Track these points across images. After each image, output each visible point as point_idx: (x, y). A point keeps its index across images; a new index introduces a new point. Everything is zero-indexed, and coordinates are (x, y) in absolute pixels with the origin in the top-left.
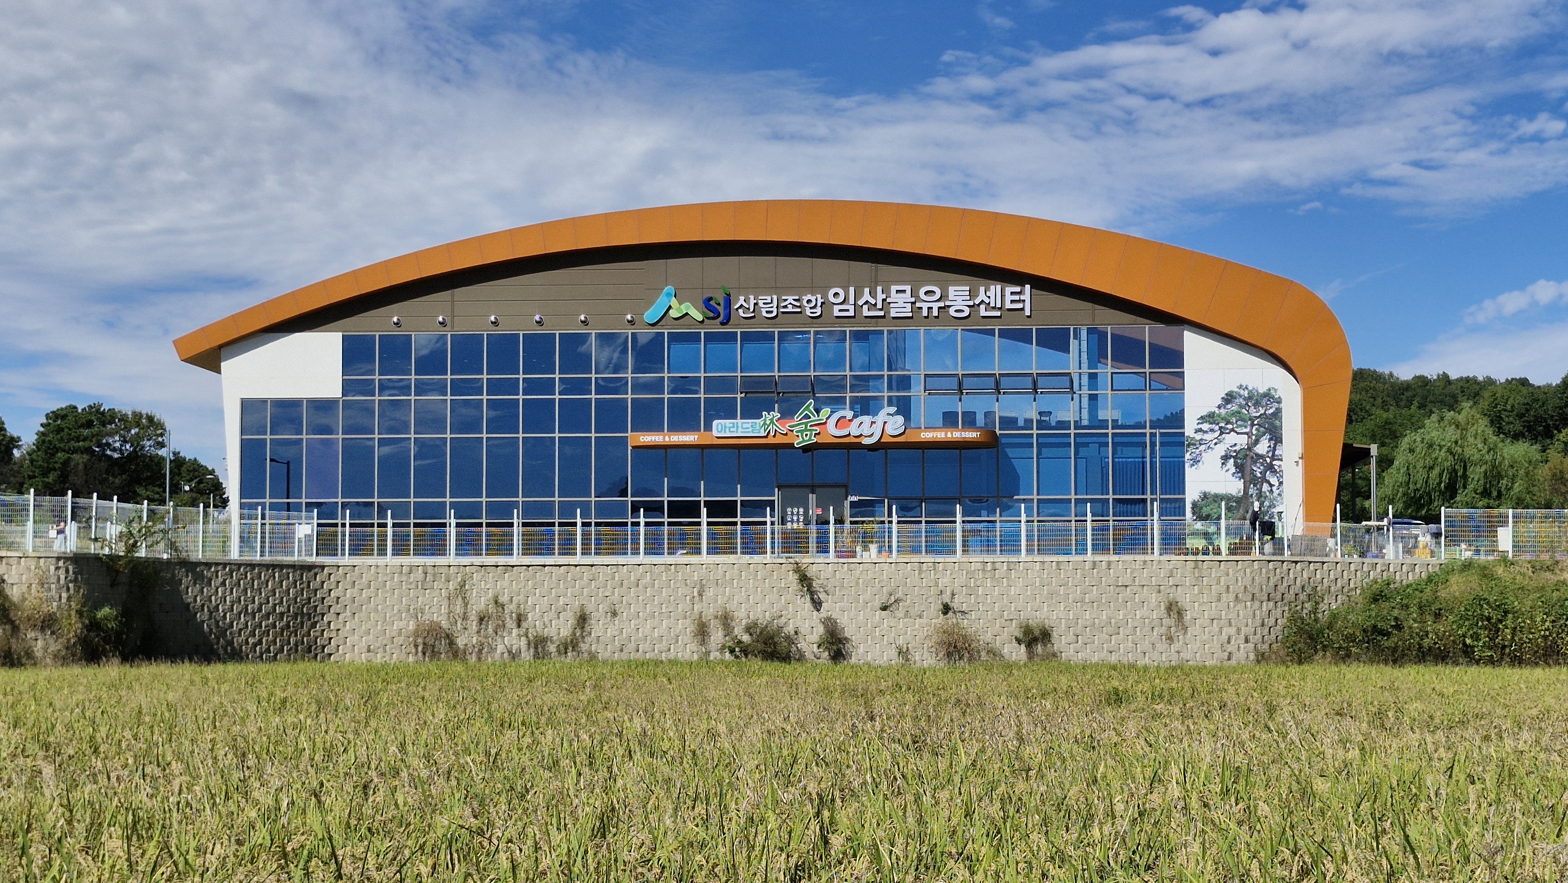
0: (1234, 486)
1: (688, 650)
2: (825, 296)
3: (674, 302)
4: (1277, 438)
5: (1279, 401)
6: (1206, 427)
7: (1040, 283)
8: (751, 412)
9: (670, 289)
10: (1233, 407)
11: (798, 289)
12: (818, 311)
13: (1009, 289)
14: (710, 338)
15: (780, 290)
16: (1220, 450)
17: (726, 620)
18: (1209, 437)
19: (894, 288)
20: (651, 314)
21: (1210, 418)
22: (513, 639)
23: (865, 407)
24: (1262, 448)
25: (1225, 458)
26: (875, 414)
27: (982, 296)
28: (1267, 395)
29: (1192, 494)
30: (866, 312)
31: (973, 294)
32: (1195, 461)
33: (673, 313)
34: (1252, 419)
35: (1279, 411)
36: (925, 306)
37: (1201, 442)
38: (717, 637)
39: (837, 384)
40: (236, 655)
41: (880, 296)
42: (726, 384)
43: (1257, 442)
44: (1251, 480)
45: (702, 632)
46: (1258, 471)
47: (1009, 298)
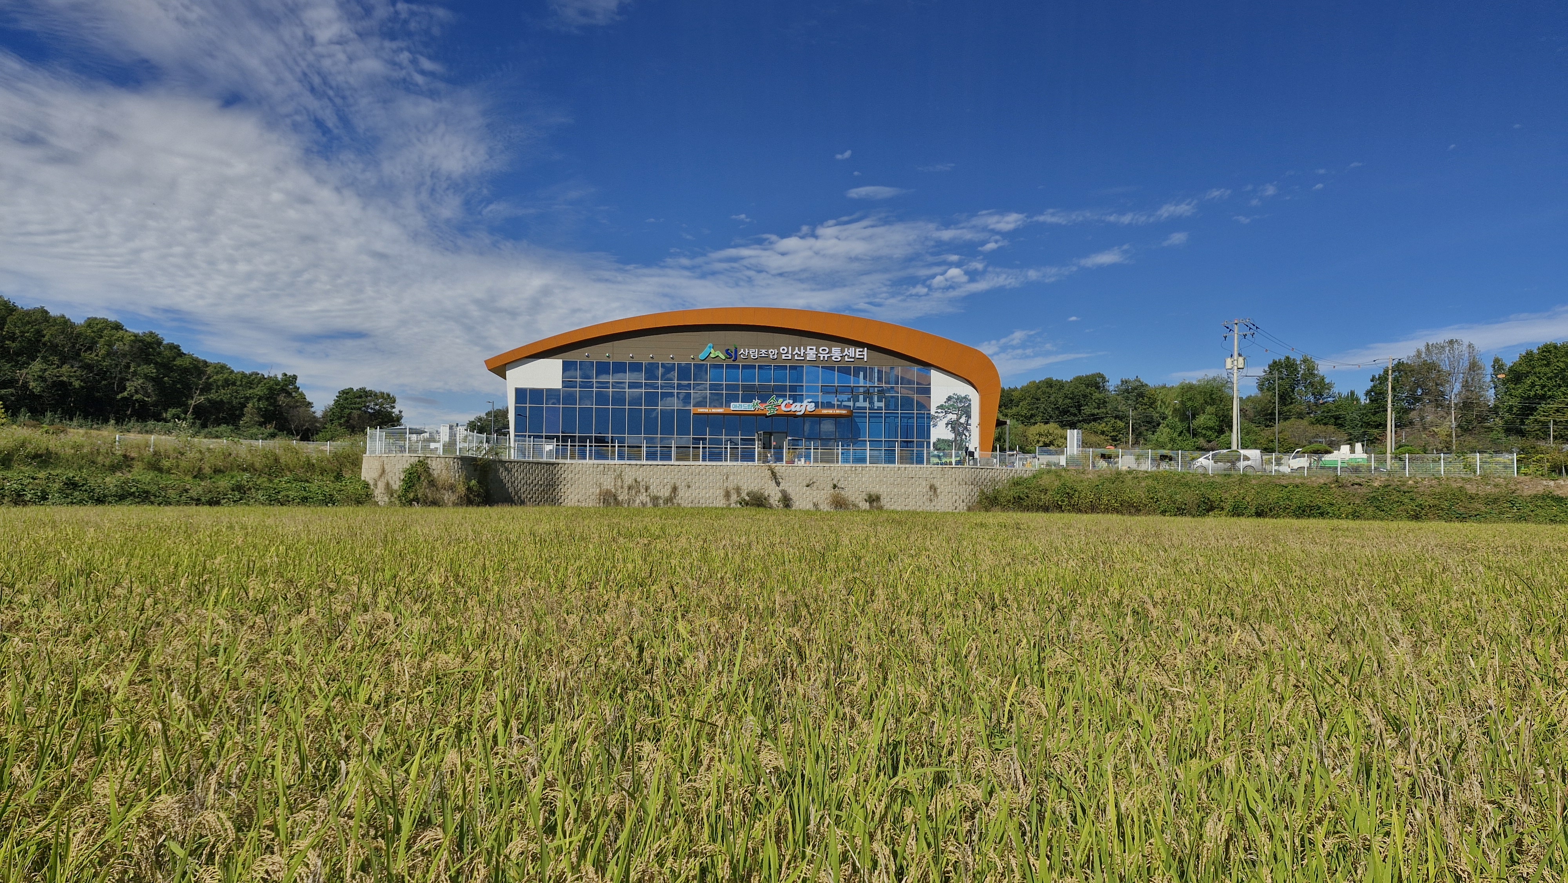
0: (951, 436)
1: (721, 503)
2: (779, 350)
3: (712, 350)
4: (969, 417)
5: (970, 400)
6: (939, 411)
7: (871, 347)
8: (747, 399)
9: (710, 345)
10: (951, 403)
11: (767, 347)
12: (776, 357)
13: (858, 350)
14: (728, 366)
15: (759, 347)
16: (945, 421)
17: (738, 490)
18: (941, 415)
19: (808, 348)
20: (702, 356)
21: (941, 407)
22: (643, 497)
23: (796, 399)
24: (963, 420)
25: (947, 424)
26: (802, 402)
27: (846, 352)
28: (965, 398)
29: (933, 439)
30: (796, 357)
31: (842, 351)
32: (935, 425)
33: (712, 356)
34: (959, 408)
35: (970, 404)
36: (822, 356)
37: (937, 417)
38: (734, 497)
39: (783, 388)
40: (522, 503)
41: (803, 351)
42: (736, 387)
43: (960, 418)
44: (958, 434)
45: (727, 495)
46: (961, 430)
47: (858, 353)
